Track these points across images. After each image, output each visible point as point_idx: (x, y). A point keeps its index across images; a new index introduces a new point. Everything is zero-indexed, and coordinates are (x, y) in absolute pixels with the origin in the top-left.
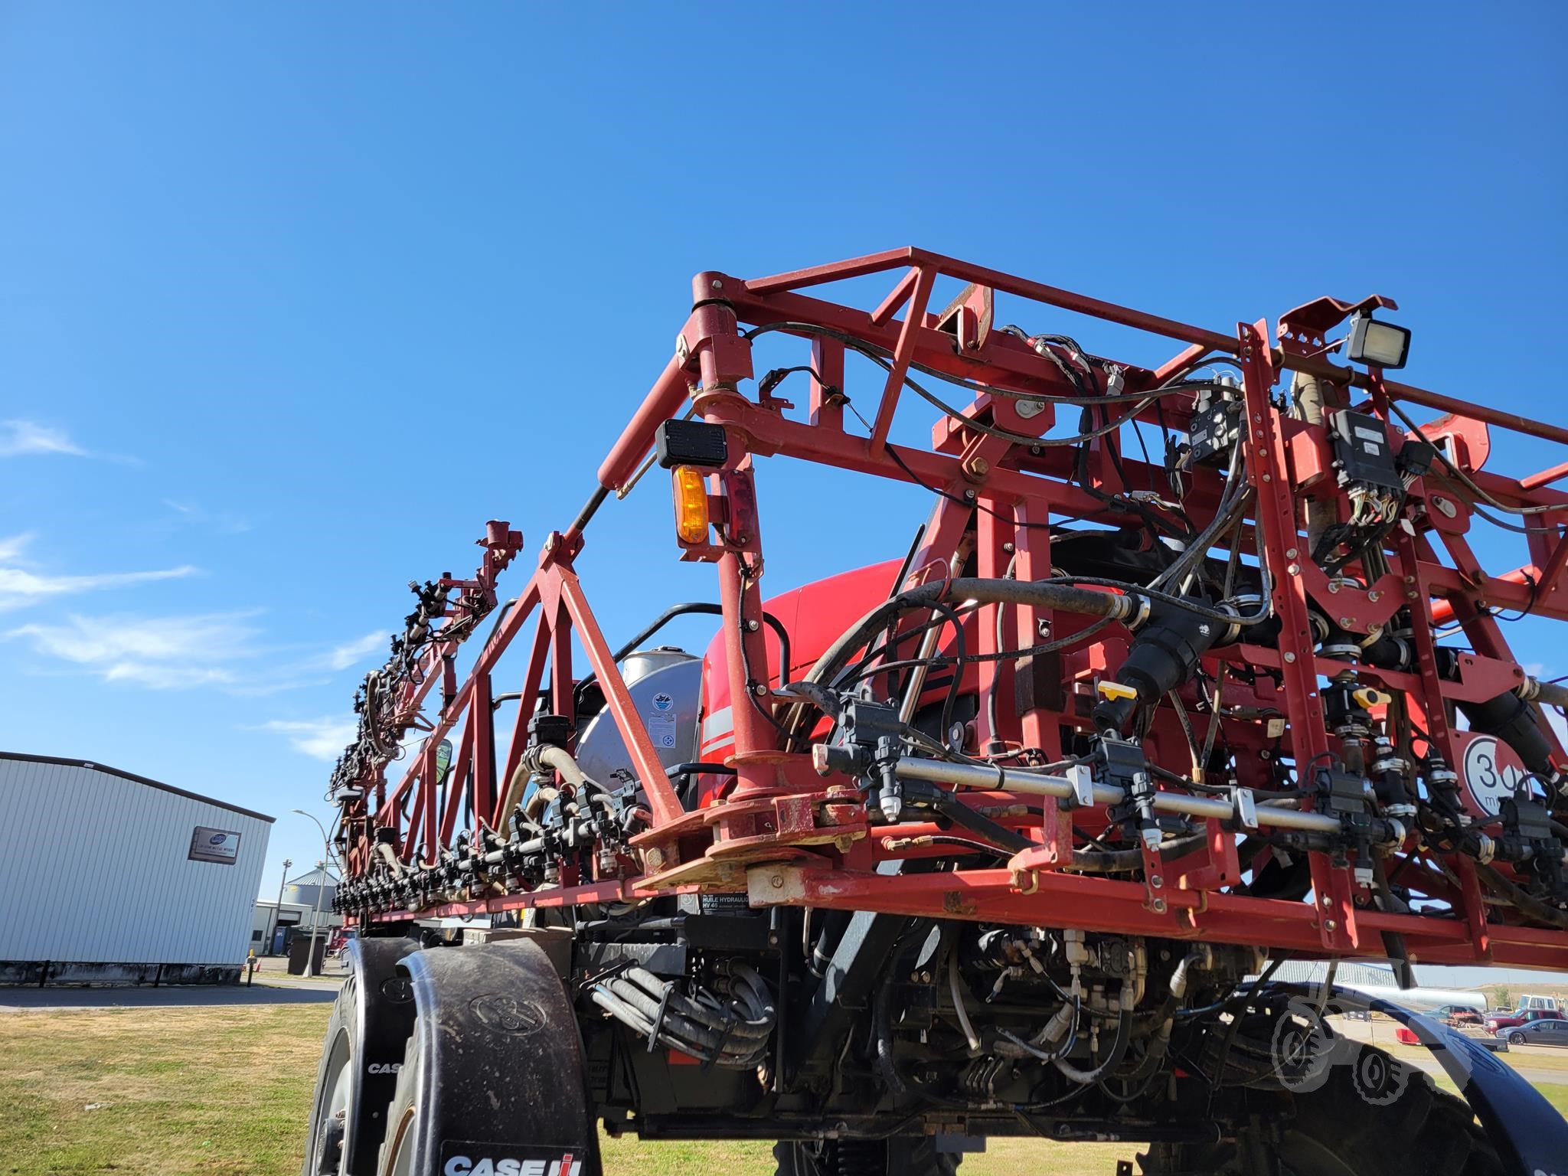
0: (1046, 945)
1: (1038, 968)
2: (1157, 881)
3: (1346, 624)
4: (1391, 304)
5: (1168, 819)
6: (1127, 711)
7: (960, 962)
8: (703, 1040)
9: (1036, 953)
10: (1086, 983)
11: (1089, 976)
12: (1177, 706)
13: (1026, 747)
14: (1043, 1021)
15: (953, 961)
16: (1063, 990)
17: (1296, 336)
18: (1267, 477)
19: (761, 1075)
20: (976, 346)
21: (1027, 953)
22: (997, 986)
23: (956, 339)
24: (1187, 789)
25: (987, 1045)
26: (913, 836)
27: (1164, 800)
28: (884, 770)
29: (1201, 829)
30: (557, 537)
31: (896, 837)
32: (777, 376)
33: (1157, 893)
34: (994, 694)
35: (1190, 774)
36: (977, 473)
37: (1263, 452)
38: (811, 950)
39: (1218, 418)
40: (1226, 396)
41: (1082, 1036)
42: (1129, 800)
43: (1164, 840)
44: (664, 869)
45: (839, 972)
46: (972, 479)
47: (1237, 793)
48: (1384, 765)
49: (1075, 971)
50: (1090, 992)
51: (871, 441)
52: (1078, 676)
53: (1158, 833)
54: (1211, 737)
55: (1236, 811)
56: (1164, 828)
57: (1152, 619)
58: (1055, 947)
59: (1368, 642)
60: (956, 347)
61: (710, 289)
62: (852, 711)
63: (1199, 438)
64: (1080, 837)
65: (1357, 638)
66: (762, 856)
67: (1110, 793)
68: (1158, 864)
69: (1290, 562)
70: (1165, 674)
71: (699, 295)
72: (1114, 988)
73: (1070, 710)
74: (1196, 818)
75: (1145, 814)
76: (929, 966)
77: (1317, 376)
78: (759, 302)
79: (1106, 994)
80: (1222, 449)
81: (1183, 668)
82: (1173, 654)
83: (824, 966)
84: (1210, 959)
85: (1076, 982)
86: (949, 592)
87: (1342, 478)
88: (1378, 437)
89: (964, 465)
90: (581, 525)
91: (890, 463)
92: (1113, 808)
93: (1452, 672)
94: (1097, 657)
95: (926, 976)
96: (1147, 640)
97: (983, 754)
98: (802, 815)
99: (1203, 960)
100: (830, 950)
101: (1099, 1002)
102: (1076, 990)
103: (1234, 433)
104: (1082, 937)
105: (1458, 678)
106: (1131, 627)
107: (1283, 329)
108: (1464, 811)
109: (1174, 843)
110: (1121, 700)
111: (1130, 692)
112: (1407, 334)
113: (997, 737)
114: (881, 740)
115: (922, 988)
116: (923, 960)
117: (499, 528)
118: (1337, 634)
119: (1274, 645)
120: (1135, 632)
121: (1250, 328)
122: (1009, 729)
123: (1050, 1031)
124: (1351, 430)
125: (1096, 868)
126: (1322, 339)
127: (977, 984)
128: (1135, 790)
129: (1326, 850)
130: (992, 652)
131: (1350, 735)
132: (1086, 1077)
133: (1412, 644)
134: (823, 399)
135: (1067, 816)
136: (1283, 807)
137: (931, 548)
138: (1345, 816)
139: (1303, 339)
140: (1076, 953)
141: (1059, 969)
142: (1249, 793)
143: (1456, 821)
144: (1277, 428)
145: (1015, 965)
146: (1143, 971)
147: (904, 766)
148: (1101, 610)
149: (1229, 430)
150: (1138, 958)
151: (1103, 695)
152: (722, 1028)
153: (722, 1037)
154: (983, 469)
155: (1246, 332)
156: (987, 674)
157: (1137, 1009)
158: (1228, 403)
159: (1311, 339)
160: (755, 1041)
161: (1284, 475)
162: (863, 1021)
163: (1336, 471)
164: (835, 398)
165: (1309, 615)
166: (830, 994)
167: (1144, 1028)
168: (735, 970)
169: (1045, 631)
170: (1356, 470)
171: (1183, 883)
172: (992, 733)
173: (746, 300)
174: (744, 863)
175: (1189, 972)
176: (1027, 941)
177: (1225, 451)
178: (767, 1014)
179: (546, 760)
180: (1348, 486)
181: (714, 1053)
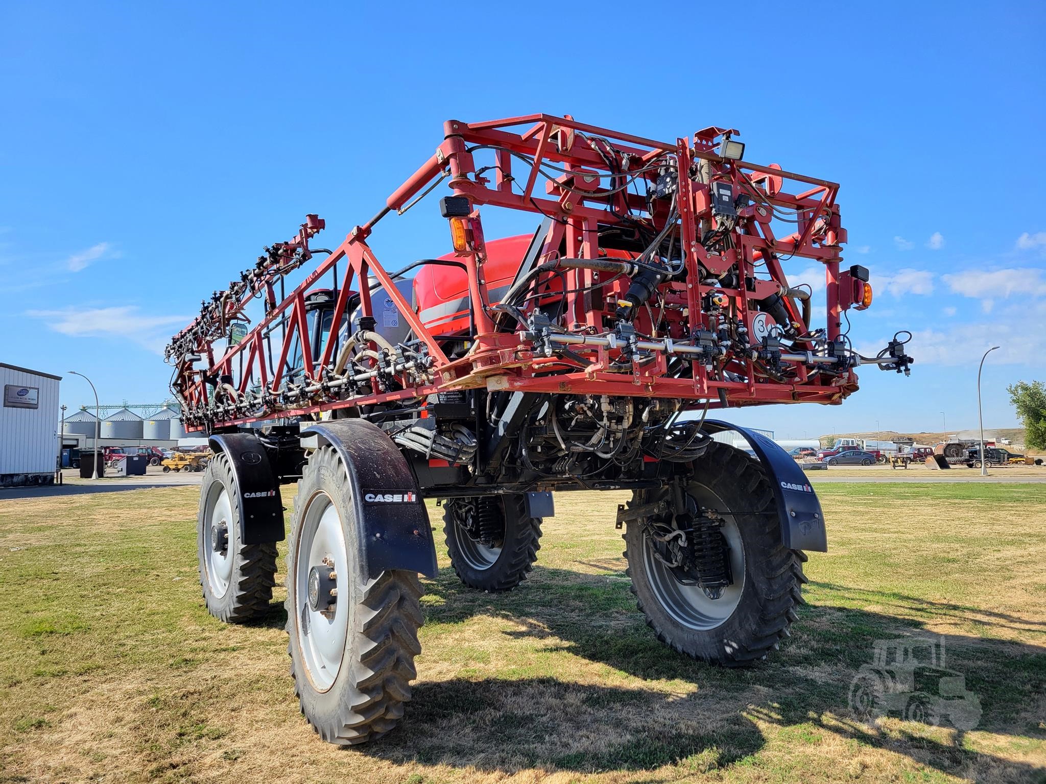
0: (593, 405)
1: (590, 414)
2: (638, 374)
3: (712, 271)
4: (737, 133)
5: (642, 351)
6: (628, 311)
7: (557, 416)
8: (450, 453)
9: (589, 408)
10: (609, 419)
11: (611, 416)
12: (647, 307)
13: (589, 326)
14: (590, 438)
15: (554, 415)
16: (600, 423)
17: (701, 142)
18: (685, 210)
19: (470, 469)
20: (567, 149)
21: (586, 409)
22: (573, 423)
23: (557, 145)
24: (649, 340)
25: (568, 448)
26: (545, 363)
27: (641, 345)
28: (545, 339)
29: (654, 355)
30: (359, 229)
31: (538, 364)
32: (484, 170)
33: (638, 378)
34: (575, 304)
35: (651, 334)
36: (568, 209)
37: (685, 199)
38: (490, 416)
39: (668, 180)
40: (672, 170)
41: (606, 442)
42: (629, 345)
43: (641, 359)
44: (451, 380)
45: (505, 423)
46: (565, 212)
47: (666, 340)
48: (721, 327)
49: (605, 414)
50: (610, 423)
51: (524, 197)
52: (609, 294)
53: (639, 356)
54: (660, 319)
55: (666, 347)
56: (641, 354)
57: (639, 273)
58: (597, 406)
59: (721, 277)
60: (558, 150)
61: (453, 130)
62: (532, 318)
63: (660, 187)
64: (611, 360)
65: (717, 276)
66: (493, 373)
67: (622, 343)
68: (638, 368)
69: (692, 246)
70: (643, 296)
71: (447, 132)
72: (620, 420)
73: (606, 309)
74: (653, 351)
75: (634, 350)
76: (544, 418)
77: (709, 160)
78: (474, 133)
79: (617, 424)
80: (669, 194)
81: (649, 292)
82: (646, 288)
83: (496, 422)
84: (658, 406)
85: (605, 419)
86: (559, 265)
87: (713, 212)
88: (728, 193)
89: (563, 206)
90: (373, 224)
91: (532, 206)
92: (623, 348)
93: (753, 287)
94: (617, 286)
95: (542, 422)
96: (636, 282)
97: (570, 329)
98: (510, 357)
99: (655, 407)
100: (500, 415)
101: (614, 426)
102: (605, 421)
103: (674, 187)
104: (608, 400)
105: (754, 290)
106: (631, 276)
107: (696, 139)
108: (748, 343)
109: (644, 360)
110: (626, 307)
111: (630, 304)
112: (744, 145)
113: (577, 322)
114: (544, 329)
115: (541, 427)
116: (541, 415)
117: (313, 218)
118: (710, 275)
119: (684, 281)
120: (632, 278)
121: (682, 141)
122: (581, 318)
123: (594, 440)
124: (718, 191)
125: (616, 371)
126: (712, 142)
127: (564, 424)
128: (631, 342)
129: (697, 359)
130: (573, 289)
131: (711, 315)
132: (608, 456)
133: (738, 277)
134: (503, 179)
135: (607, 352)
136: (684, 345)
137: (550, 244)
138: (705, 347)
139: (704, 142)
140: (605, 407)
141: (599, 415)
142: (671, 340)
143: (744, 346)
144: (690, 188)
145: (580, 414)
146: (632, 413)
147: (553, 337)
148: (619, 270)
149: (672, 186)
150: (630, 408)
151: (619, 305)
152: (458, 447)
153: (458, 451)
154: (571, 208)
155: (680, 143)
156: (571, 297)
157: (629, 428)
158: (672, 173)
159: (707, 143)
160: (471, 453)
161: (692, 209)
162: (515, 443)
163: (711, 208)
164: (508, 178)
165: (698, 267)
166: (501, 432)
167: (632, 436)
168: (454, 428)
169: (596, 277)
170: (719, 209)
171: (647, 374)
172: (575, 320)
173: (469, 133)
174: (486, 376)
175: (650, 412)
176: (585, 404)
177: (670, 195)
178: (474, 442)
179: (368, 338)
180: (715, 215)
181: (455, 458)
